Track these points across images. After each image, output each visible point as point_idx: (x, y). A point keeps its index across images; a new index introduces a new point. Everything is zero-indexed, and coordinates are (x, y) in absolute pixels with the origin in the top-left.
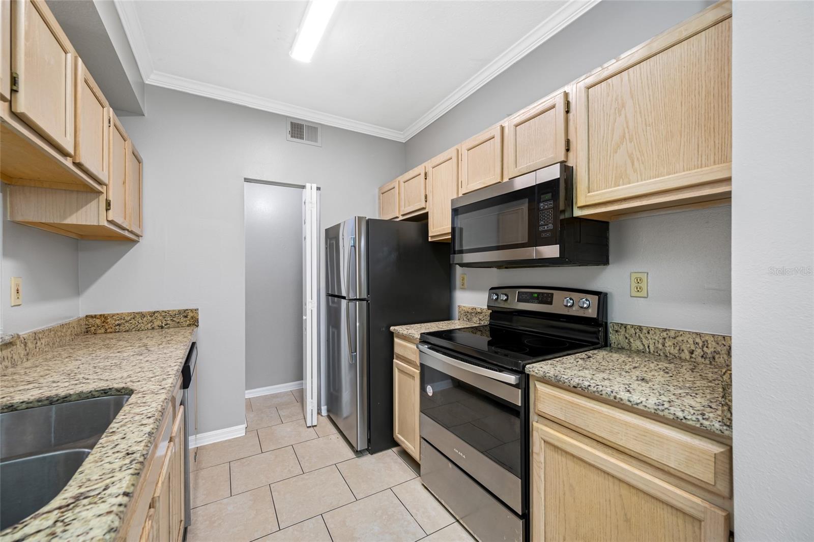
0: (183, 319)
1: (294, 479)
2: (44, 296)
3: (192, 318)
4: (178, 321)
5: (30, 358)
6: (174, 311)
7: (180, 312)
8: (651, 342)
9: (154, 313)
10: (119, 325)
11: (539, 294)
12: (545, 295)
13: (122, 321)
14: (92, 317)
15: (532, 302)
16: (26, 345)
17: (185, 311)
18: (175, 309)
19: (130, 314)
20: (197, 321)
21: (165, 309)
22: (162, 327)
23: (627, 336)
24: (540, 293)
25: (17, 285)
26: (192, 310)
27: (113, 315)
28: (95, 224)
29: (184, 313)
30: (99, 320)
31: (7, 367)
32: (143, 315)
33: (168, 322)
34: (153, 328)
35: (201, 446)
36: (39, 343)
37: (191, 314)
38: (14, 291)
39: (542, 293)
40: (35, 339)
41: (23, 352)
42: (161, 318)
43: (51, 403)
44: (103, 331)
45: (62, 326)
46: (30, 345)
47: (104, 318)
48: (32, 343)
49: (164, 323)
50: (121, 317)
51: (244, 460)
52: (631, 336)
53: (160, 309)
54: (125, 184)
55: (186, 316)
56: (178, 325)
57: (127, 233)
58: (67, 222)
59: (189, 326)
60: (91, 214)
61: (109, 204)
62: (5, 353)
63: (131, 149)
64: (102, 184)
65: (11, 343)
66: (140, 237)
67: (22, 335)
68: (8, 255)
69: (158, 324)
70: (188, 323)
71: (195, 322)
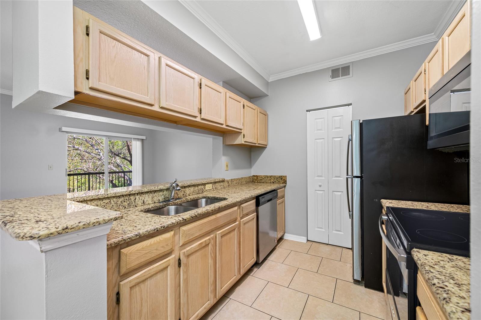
0: (281, 180)
1: (311, 272)
2: (237, 167)
3: (284, 180)
4: (279, 180)
5: (230, 187)
6: (277, 176)
7: (280, 177)
9: (271, 176)
10: (261, 180)
13: (262, 179)
16: (228, 182)
18: (278, 175)
20: (286, 181)
21: (275, 175)
22: (274, 183)
25: (227, 164)
26: (284, 176)
27: (259, 176)
28: (241, 143)
29: (281, 177)
30: (255, 178)
31: (222, 188)
32: (267, 177)
33: (276, 181)
35: (287, 240)
36: (233, 183)
37: (283, 178)
38: (226, 166)
40: (232, 181)
41: (227, 185)
42: (273, 178)
43: (215, 199)
44: (257, 181)
45: (242, 178)
46: (230, 183)
47: (257, 176)
48: (230, 182)
49: (274, 181)
50: (262, 177)
51: (298, 253)
53: (273, 175)
54: (254, 126)
55: (282, 179)
56: (279, 183)
57: (257, 145)
58: (235, 143)
59: (283, 183)
60: (240, 140)
61: (244, 136)
62: (222, 184)
63: (258, 112)
64: (241, 129)
65: (223, 181)
66: (266, 145)
67: (226, 179)
68: (224, 155)
69: (272, 181)
70: (282, 182)
71: (285, 182)
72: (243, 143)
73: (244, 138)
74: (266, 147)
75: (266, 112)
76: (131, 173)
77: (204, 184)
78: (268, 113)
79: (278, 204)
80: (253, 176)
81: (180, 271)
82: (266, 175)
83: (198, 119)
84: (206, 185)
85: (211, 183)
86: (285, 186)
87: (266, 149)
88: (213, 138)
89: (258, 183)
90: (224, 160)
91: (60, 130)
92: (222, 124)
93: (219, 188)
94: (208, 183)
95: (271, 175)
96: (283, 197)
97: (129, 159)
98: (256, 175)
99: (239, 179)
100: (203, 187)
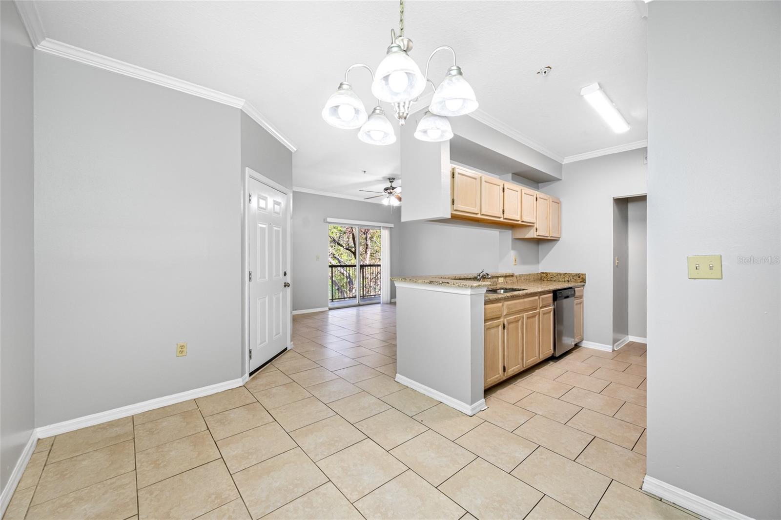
0: (578, 279)
2: (524, 262)
3: (582, 278)
4: (575, 279)
5: (518, 282)
7: (576, 275)
9: (565, 274)
10: (552, 278)
13: (553, 276)
14: (543, 273)
16: (517, 277)
17: (579, 274)
18: (574, 273)
19: (556, 273)
21: (570, 272)
22: (568, 281)
25: (515, 258)
26: (582, 274)
27: (550, 273)
28: (533, 237)
29: (579, 275)
30: (544, 275)
32: (561, 274)
33: (571, 279)
34: (565, 281)
35: (586, 347)
36: (521, 278)
37: (581, 276)
38: (514, 260)
41: (516, 280)
42: (568, 276)
44: (546, 279)
45: (531, 274)
47: (546, 274)
48: (519, 277)
49: (569, 279)
50: (552, 274)
53: (568, 273)
54: (547, 218)
55: (579, 277)
56: (576, 281)
57: (549, 238)
58: (526, 237)
59: (581, 282)
60: (532, 234)
61: (537, 229)
62: (511, 278)
63: (551, 201)
64: (533, 223)
65: (512, 276)
66: (559, 238)
67: (515, 274)
68: (513, 249)
69: (566, 279)
70: (580, 280)
71: (584, 281)
72: (536, 237)
73: (536, 231)
74: (559, 240)
75: (559, 199)
76: (379, 267)
77: (497, 277)
78: (561, 200)
79: (575, 303)
80: (541, 273)
81: (504, 332)
82: (558, 272)
83: (502, 220)
84: (499, 278)
85: (503, 276)
86: (584, 285)
87: (559, 242)
88: (500, 232)
89: (548, 282)
90: (512, 255)
91: (325, 221)
92: (518, 221)
93: (509, 282)
94: (500, 277)
95: (565, 272)
96: (581, 297)
97: (353, 250)
98: (545, 272)
99: (527, 275)
100: (496, 279)
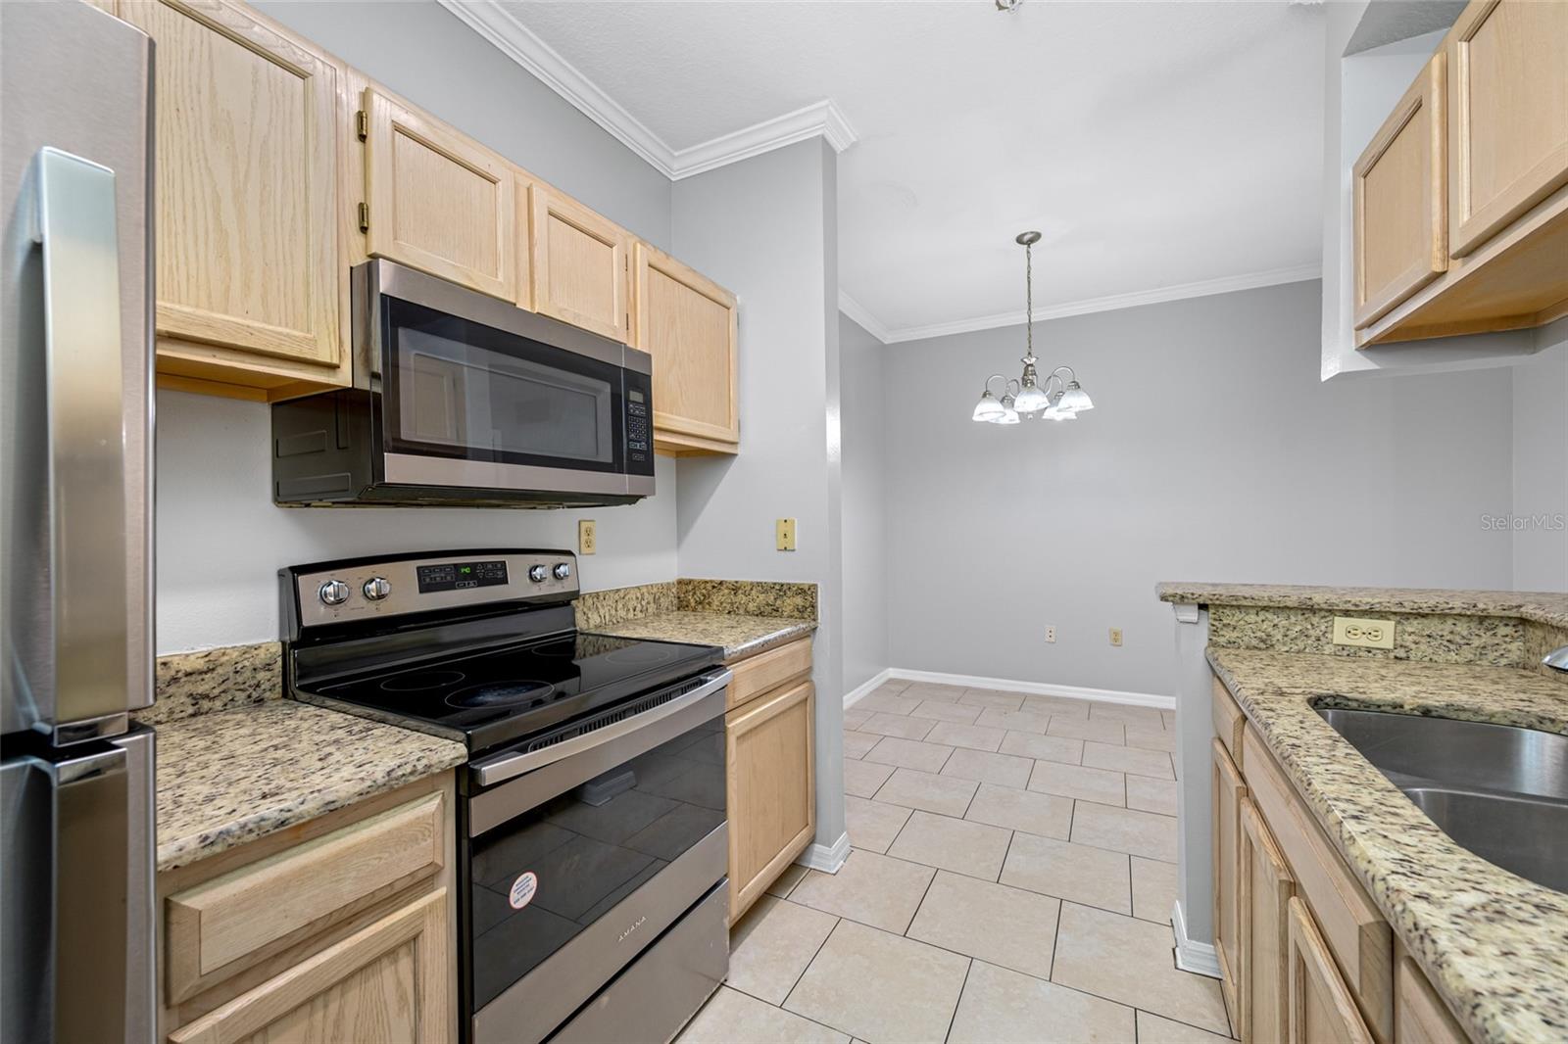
8: (607, 609)
11: (473, 566)
12: (490, 566)
15: (464, 587)
23: (585, 610)
24: (477, 564)
39: (482, 563)
52: (589, 610)
